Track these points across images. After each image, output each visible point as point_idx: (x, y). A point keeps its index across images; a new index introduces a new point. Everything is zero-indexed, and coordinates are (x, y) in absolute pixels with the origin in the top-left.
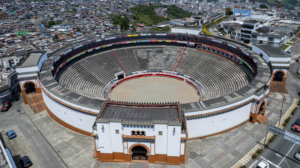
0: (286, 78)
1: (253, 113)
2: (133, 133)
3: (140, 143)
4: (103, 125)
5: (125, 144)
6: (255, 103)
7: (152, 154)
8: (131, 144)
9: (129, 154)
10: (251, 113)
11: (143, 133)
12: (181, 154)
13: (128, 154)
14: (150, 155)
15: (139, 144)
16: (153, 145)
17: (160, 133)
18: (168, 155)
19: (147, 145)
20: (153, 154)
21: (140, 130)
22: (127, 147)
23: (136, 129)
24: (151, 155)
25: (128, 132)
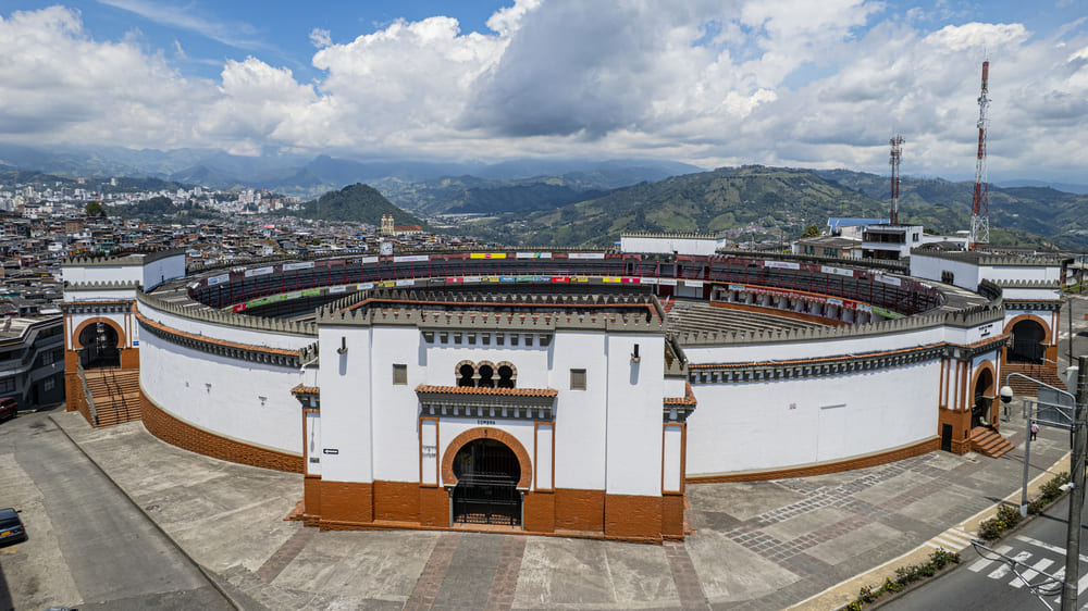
0: (1055, 346)
1: (951, 407)
2: (465, 370)
3: (490, 426)
4: (344, 339)
5: (429, 429)
6: (954, 362)
7: (539, 487)
8: (453, 430)
9: (441, 485)
10: (943, 409)
11: (507, 373)
12: (667, 489)
13: (436, 487)
14: (532, 489)
15: (486, 430)
16: (545, 434)
17: (578, 378)
18: (608, 492)
19: (520, 432)
20: (544, 483)
21: (495, 356)
22: (437, 448)
23: (477, 355)
24: (537, 492)
25: (442, 367)
